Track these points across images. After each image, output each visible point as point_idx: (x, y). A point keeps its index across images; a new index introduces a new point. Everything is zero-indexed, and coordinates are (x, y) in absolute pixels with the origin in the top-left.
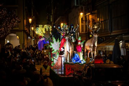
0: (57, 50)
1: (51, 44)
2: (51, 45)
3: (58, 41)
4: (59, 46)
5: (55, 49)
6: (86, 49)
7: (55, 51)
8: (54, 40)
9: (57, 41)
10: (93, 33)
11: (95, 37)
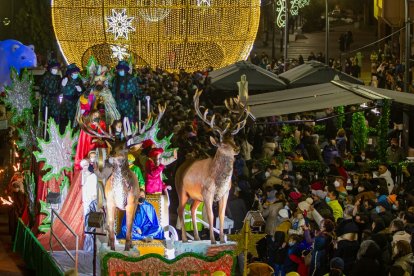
0: (61, 167)
1: (42, 144)
2: (40, 151)
3: (69, 130)
4: (71, 151)
5: (54, 165)
6: (188, 195)
7: (56, 171)
8: (53, 128)
9: (62, 131)
10: (218, 142)
11: (224, 156)
